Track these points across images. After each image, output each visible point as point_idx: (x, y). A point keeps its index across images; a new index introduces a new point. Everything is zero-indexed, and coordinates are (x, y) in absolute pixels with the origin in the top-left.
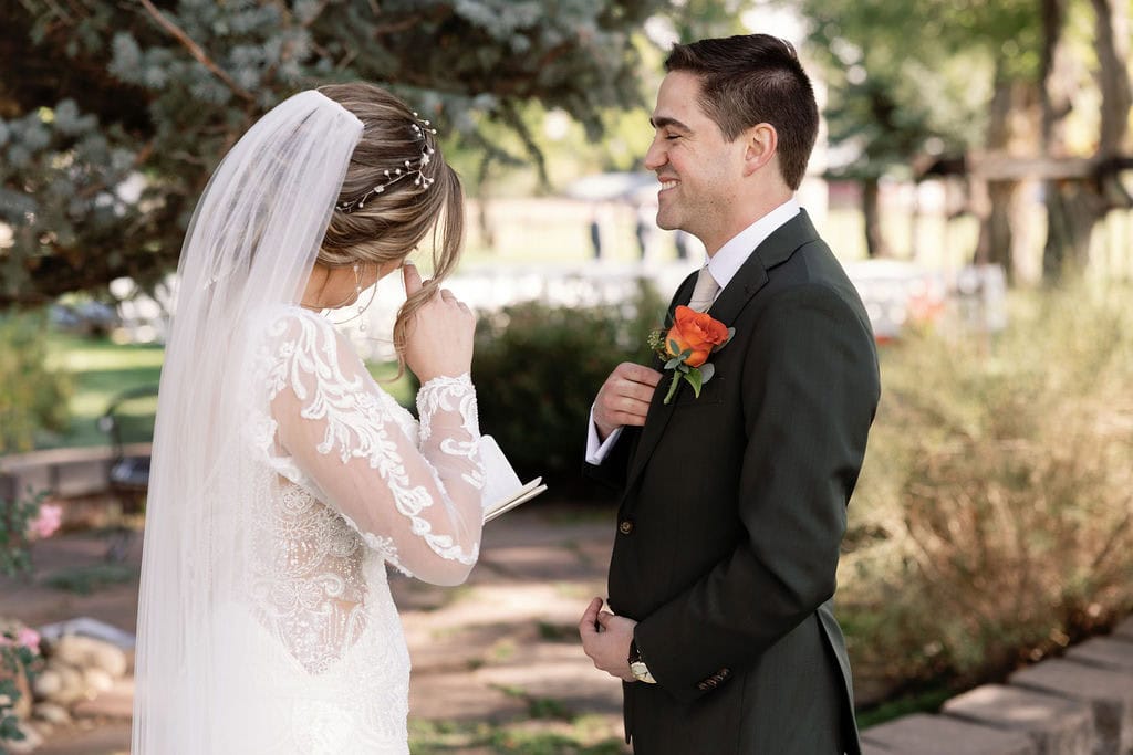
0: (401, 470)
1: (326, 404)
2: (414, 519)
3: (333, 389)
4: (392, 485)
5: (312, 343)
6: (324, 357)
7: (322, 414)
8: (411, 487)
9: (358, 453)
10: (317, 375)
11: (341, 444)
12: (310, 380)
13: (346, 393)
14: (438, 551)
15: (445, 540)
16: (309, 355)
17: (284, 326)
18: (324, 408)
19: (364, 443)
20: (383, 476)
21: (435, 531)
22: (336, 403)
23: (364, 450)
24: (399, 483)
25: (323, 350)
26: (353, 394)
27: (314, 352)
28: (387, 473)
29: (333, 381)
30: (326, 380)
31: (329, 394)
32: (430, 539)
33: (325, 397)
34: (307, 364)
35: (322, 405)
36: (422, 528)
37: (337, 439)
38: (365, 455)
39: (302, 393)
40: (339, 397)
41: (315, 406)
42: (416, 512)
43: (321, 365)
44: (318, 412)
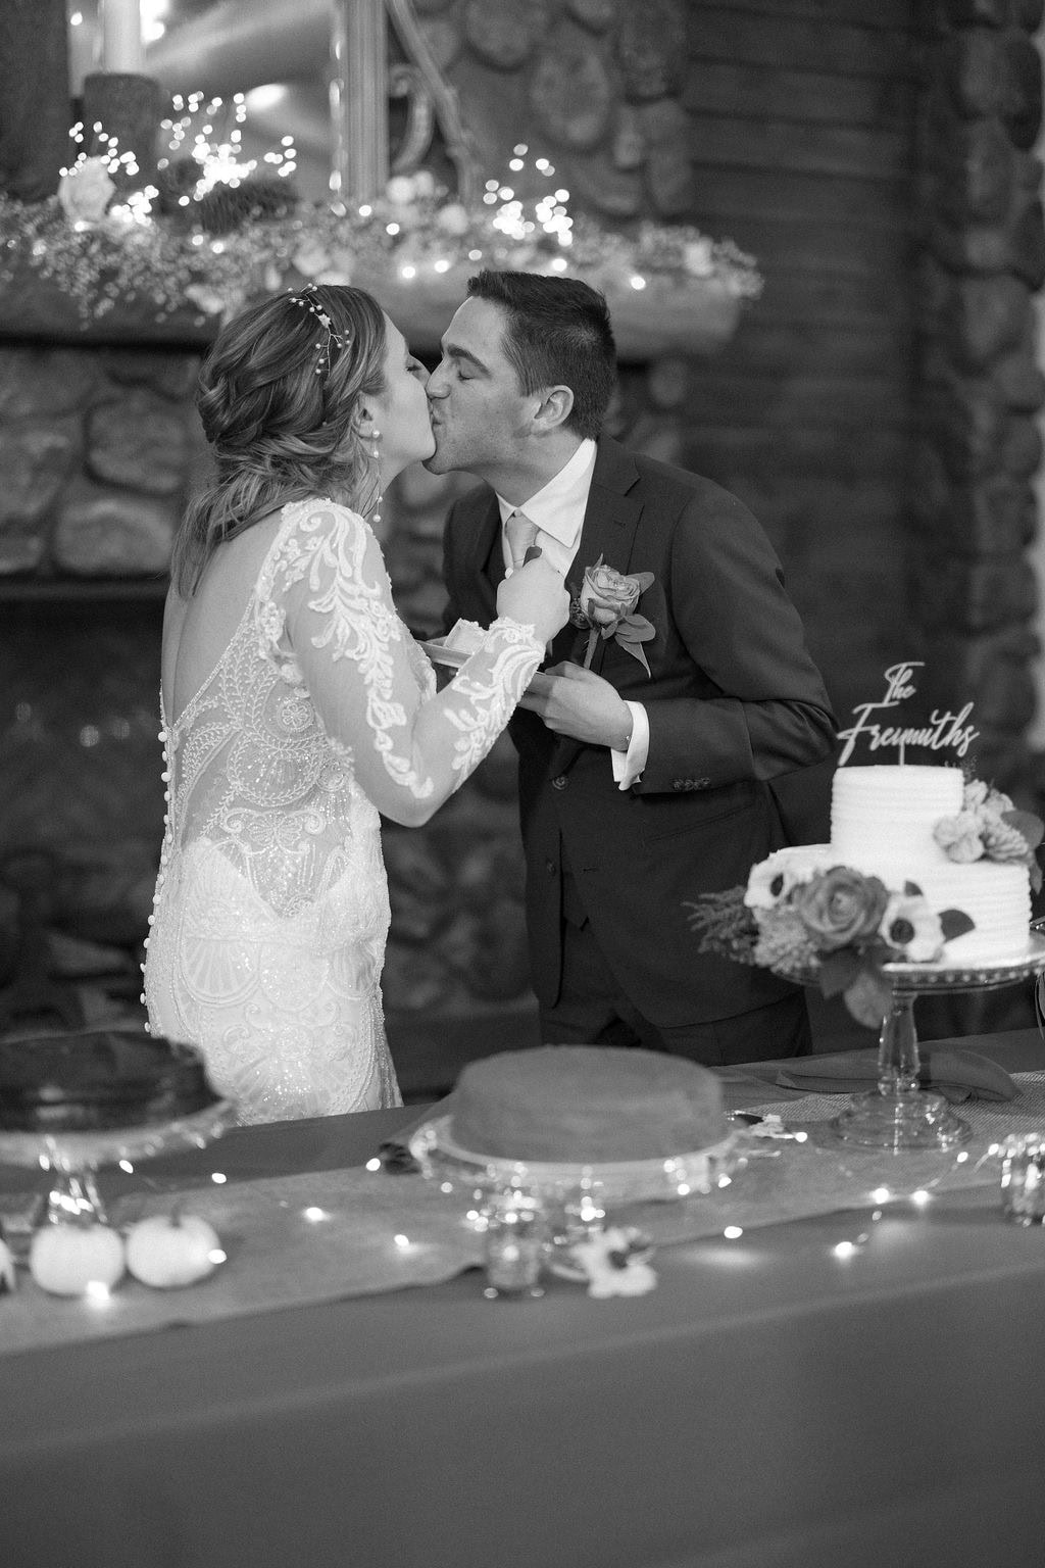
0: (388, 683)
1: (336, 599)
2: (379, 733)
3: (349, 588)
4: (372, 694)
5: (341, 539)
6: (350, 556)
7: (330, 607)
8: (389, 701)
9: (350, 654)
10: (338, 571)
11: (337, 641)
12: (328, 573)
13: (361, 596)
14: (392, 773)
15: (402, 763)
16: (335, 552)
17: (317, 522)
18: (333, 603)
19: (361, 646)
20: (367, 682)
21: (394, 752)
22: (348, 601)
23: (358, 653)
24: (379, 695)
25: (351, 549)
26: (368, 599)
27: (340, 548)
28: (372, 682)
29: (351, 580)
30: (345, 578)
31: (342, 590)
32: (387, 758)
33: (338, 592)
34: (330, 559)
35: (332, 600)
36: (384, 745)
37: (335, 635)
38: (356, 658)
39: (315, 583)
40: (351, 597)
41: (325, 600)
42: (385, 726)
43: (343, 561)
44: (327, 605)
